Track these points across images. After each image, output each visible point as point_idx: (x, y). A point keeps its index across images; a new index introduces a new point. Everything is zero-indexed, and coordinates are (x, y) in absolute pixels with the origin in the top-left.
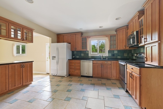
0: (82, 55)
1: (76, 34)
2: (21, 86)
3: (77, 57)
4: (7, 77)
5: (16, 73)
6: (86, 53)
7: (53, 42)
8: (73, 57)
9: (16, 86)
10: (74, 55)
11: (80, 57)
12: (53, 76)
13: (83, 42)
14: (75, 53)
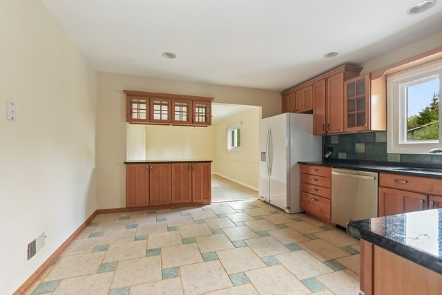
0: (360, 148)
1: (329, 77)
2: (189, 203)
3: (342, 156)
4: (170, 182)
5: (182, 179)
6: (376, 141)
7: (265, 115)
8: (327, 156)
9: (182, 201)
10: (331, 149)
11: (349, 158)
12: (264, 201)
13: (350, 98)
14: (335, 141)
